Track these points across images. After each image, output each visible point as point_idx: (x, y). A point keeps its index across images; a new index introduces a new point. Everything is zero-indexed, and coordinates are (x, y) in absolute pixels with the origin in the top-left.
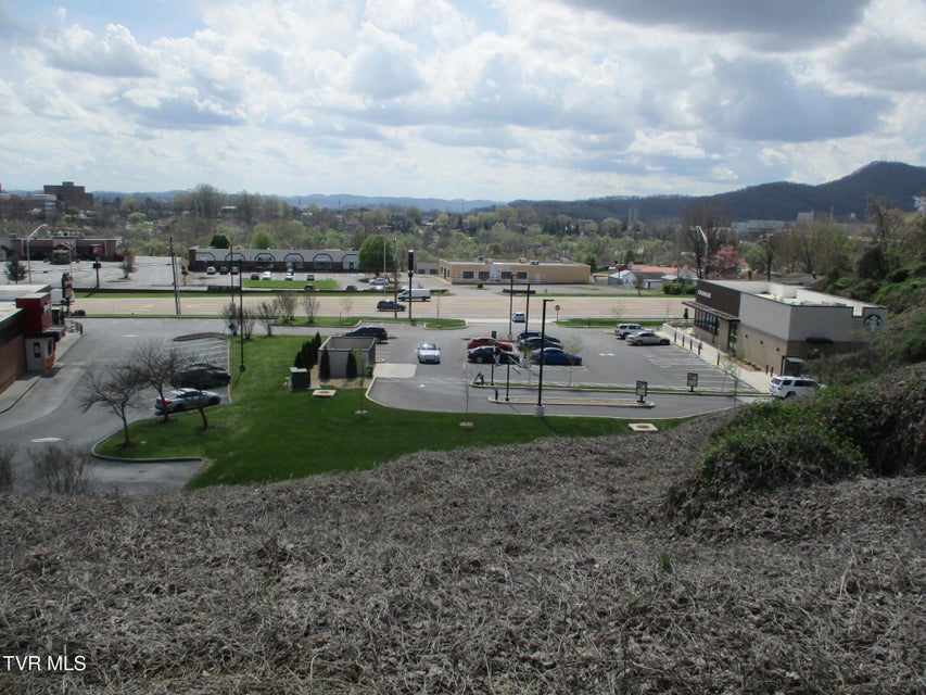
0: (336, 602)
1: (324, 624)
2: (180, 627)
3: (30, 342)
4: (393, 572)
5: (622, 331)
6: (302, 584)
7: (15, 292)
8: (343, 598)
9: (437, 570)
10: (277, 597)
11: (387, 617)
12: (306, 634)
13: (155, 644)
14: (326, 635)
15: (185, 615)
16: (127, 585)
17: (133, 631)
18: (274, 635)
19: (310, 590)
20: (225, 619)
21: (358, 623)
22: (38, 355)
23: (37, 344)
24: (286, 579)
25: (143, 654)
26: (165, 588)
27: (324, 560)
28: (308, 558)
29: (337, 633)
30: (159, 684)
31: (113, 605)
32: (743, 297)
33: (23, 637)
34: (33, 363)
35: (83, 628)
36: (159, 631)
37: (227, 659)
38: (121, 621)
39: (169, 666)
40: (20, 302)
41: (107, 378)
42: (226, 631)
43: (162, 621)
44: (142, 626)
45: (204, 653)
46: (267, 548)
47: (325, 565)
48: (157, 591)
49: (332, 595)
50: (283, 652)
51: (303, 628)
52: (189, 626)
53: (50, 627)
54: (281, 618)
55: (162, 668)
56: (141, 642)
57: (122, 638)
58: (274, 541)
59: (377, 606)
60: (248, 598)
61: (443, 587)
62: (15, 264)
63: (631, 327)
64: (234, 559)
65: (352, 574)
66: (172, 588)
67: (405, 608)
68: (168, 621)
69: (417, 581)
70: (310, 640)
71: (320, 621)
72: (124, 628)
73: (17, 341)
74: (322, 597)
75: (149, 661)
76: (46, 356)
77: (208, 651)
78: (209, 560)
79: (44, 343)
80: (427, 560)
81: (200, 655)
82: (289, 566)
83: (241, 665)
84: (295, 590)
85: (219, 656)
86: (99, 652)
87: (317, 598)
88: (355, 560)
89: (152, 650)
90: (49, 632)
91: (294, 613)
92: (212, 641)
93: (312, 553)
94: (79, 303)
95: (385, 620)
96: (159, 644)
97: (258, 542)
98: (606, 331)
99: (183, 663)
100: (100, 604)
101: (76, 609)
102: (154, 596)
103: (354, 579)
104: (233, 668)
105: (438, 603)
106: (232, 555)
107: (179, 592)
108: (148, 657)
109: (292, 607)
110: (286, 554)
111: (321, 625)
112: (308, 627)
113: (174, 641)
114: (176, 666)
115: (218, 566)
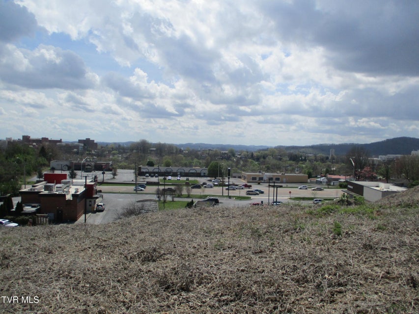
3: (88, 200)
5: (316, 202)
22: (90, 205)
23: (90, 201)
32: (364, 188)
34: (88, 207)
62: (73, 172)
63: (320, 200)
73: (84, 200)
76: (93, 205)
79: (93, 200)
94: (98, 188)
98: (310, 202)
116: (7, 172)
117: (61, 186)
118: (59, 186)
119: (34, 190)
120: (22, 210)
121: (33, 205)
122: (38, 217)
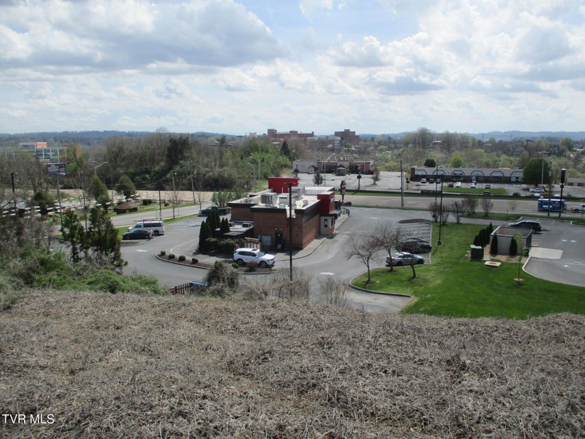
0: (499, 406)
1: (491, 419)
2: (398, 397)
3: (323, 218)
4: (541, 395)
6: (476, 389)
7: (318, 191)
8: (504, 405)
9: (577, 401)
10: (458, 393)
11: (537, 425)
12: (478, 422)
13: (384, 404)
14: (492, 426)
15: (401, 390)
16: (369, 365)
17: (371, 393)
18: (457, 417)
19: (482, 394)
20: (425, 399)
21: (515, 424)
22: (326, 226)
23: (326, 220)
24: (464, 382)
25: (376, 408)
26: (390, 371)
27: (492, 376)
28: (481, 371)
29: (499, 427)
30: (385, 429)
31: (361, 374)
33: (314, 381)
34: (323, 229)
35: (345, 384)
36: (386, 397)
37: (425, 424)
38: (365, 385)
39: (391, 419)
40: (319, 196)
41: (360, 242)
42: (426, 406)
43: (388, 390)
44: (376, 391)
45: (412, 417)
46: (453, 360)
47: (492, 379)
48: (385, 372)
49: (496, 400)
50: (462, 430)
51: (476, 417)
52: (403, 398)
53: (328, 379)
54: (461, 408)
55: (386, 419)
56: (376, 401)
57: (365, 395)
58: (458, 356)
59: (530, 416)
60: (441, 389)
61: (582, 415)
62: (318, 175)
64: (432, 363)
65: (510, 389)
66: (394, 371)
67: (551, 422)
68: (392, 392)
69: (561, 405)
70: (481, 426)
71: (488, 416)
72: (367, 389)
73: (316, 218)
74: (490, 400)
75: (379, 413)
76: (330, 226)
77: (414, 416)
78: (416, 360)
79: (330, 219)
80: (569, 392)
81: (410, 417)
82: (467, 374)
83: (434, 430)
84: (471, 391)
85: (421, 421)
86: (352, 400)
87: (486, 400)
88: (513, 380)
89: (382, 406)
90: (327, 382)
91: (470, 405)
92: (417, 411)
93: (483, 369)
94: (348, 198)
95: (535, 427)
96: (385, 404)
97: (448, 355)
99: (399, 419)
100: (354, 373)
101: (342, 372)
102: (383, 374)
103: (512, 393)
104: (429, 432)
105: (578, 425)
106: (431, 359)
107: (398, 376)
108: (379, 410)
109: (469, 402)
110: (465, 366)
111: (488, 418)
112: (480, 418)
113: (395, 404)
114: (395, 420)
115: (422, 364)
116: (240, 176)
117: (286, 196)
118: (283, 196)
119: (250, 201)
120: (228, 231)
121: (245, 223)
122: (247, 242)
